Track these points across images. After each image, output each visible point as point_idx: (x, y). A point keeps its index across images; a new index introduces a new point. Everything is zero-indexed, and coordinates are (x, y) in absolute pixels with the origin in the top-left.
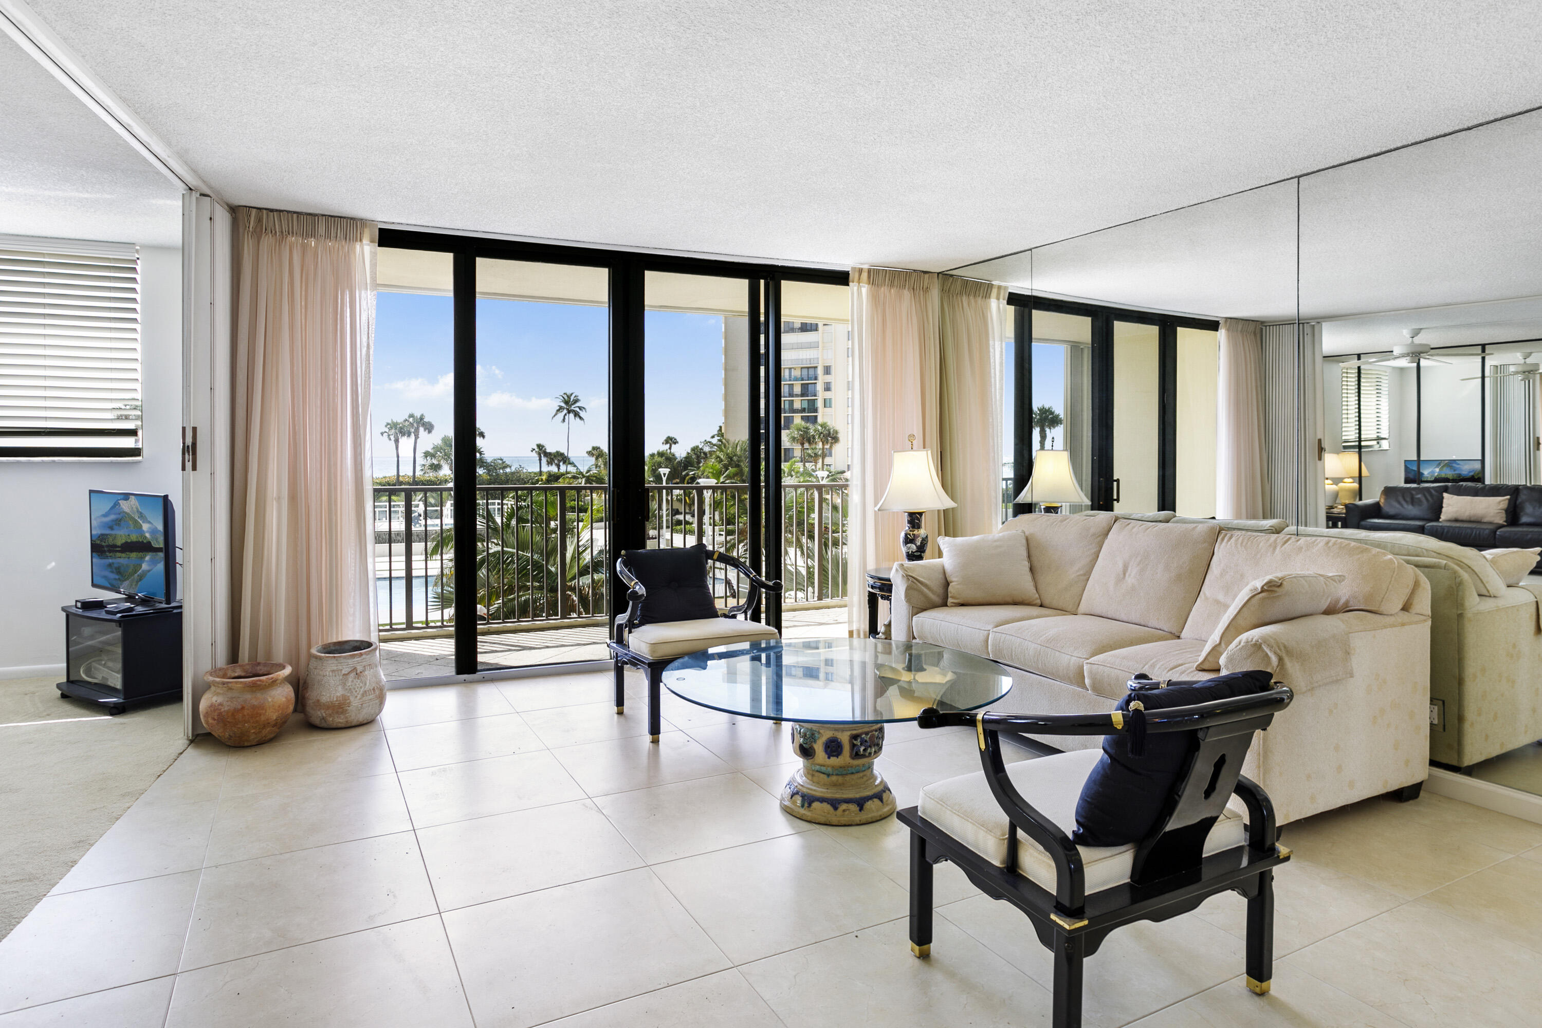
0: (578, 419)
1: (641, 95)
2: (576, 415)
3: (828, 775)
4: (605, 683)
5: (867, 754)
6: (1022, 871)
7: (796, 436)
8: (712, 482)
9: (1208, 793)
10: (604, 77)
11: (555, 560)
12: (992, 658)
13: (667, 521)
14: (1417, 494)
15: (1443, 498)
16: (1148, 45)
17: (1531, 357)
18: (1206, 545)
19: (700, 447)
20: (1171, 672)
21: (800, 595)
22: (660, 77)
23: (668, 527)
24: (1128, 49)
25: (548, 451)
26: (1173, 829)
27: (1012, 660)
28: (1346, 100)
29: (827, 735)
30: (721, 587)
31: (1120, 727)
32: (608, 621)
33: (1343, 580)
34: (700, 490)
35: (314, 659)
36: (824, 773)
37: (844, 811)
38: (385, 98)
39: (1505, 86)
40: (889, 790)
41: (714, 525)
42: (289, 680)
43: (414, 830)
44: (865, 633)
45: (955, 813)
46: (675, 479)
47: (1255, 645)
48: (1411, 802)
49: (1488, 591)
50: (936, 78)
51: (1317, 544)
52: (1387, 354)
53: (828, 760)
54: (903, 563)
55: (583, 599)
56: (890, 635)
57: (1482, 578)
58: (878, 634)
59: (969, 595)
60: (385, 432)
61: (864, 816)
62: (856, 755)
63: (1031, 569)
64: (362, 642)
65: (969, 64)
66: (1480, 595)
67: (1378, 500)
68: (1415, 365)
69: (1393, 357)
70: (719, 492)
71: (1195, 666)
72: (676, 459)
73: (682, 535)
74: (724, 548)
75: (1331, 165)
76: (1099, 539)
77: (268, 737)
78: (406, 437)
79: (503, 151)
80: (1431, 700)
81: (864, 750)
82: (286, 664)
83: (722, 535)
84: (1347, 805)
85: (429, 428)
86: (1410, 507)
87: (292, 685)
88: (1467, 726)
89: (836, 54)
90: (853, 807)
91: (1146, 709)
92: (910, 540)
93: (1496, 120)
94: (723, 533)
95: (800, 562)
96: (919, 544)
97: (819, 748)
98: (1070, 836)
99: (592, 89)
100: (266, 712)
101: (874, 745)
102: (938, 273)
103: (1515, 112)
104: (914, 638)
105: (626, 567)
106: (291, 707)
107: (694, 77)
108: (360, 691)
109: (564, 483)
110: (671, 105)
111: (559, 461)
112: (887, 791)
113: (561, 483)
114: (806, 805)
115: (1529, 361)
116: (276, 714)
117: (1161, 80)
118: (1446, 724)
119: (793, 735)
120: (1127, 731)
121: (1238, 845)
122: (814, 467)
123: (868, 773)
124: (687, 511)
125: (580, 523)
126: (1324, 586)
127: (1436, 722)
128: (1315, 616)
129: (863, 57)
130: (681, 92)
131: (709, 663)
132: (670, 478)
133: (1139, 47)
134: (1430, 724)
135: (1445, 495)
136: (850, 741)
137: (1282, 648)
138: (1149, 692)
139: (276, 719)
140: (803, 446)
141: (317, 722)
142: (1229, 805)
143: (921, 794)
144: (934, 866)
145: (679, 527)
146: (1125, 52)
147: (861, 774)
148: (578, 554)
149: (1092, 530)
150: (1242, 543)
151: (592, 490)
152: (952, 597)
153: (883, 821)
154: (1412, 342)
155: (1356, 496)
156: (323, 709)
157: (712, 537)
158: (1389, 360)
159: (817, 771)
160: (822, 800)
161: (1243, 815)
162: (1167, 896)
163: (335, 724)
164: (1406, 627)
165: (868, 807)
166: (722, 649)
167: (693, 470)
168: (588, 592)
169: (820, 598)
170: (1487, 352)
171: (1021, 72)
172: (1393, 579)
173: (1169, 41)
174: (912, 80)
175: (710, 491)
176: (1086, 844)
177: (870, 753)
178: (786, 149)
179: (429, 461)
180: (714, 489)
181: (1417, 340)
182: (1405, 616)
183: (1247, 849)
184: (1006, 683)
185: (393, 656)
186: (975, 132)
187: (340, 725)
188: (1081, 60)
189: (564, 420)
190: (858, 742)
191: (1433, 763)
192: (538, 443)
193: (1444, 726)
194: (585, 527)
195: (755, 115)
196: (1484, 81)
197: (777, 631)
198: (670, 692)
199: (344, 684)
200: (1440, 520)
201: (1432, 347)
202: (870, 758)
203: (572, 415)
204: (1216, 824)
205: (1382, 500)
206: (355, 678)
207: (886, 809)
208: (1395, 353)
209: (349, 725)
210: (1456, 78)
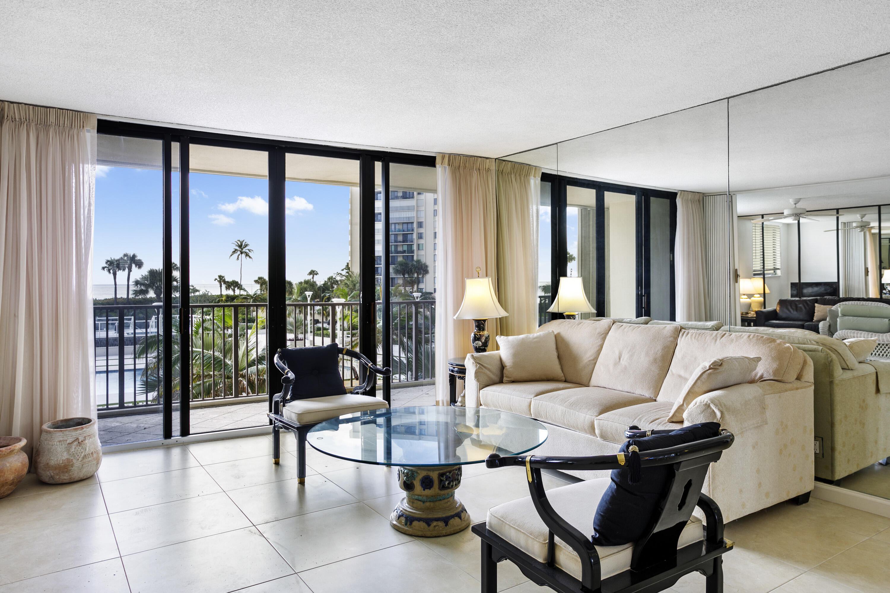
0: (248, 258)
1: (291, 29)
2: (247, 255)
3: (424, 502)
4: (267, 442)
5: (450, 486)
6: (558, 565)
7: (399, 269)
8: (342, 300)
9: (681, 507)
10: (264, 15)
11: (231, 356)
12: (533, 418)
13: (311, 327)
14: (800, 304)
15: (815, 307)
16: (635, 6)
17: (865, 217)
18: (672, 339)
19: (334, 277)
20: (652, 424)
21: (403, 377)
22: (304, 16)
23: (311, 332)
24: (622, 9)
25: (227, 280)
26: (658, 531)
27: (547, 418)
28: (758, 48)
29: (423, 474)
30: (348, 373)
31: (623, 464)
32: (268, 398)
33: (760, 361)
34: (334, 306)
35: (45, 433)
36: (420, 501)
37: (435, 526)
38: (100, 22)
39: (854, 42)
40: (466, 511)
41: (344, 330)
42: (24, 449)
43: (121, 557)
44: (447, 402)
45: (512, 526)
46: (316, 299)
47: (706, 404)
48: (804, 504)
49: (848, 366)
50: (495, 24)
51: (743, 337)
52: (780, 214)
53: (423, 491)
54: (473, 354)
55: (251, 384)
56: (465, 403)
57: (844, 357)
58: (456, 402)
59: (517, 375)
60: (106, 267)
61: (449, 529)
62: (443, 487)
63: (559, 357)
64: (83, 419)
65: (517, 15)
66: (843, 369)
67: (775, 308)
68: (797, 222)
69: (784, 216)
70: (347, 307)
71: (667, 420)
72: (317, 285)
73: (321, 338)
74: (350, 346)
75: (749, 91)
76: (603, 335)
77: (6, 494)
78: (122, 271)
79: (191, 65)
80: (815, 438)
81: (448, 484)
82: (22, 438)
83: (349, 337)
84: (765, 509)
85: (139, 264)
86: (795, 313)
87: (26, 453)
88: (837, 454)
89: (428, 5)
90: (441, 524)
91: (640, 451)
92: (478, 338)
93: (849, 64)
94: (350, 336)
95: (403, 355)
96: (483, 341)
97: (417, 483)
98: (590, 539)
99: (256, 23)
100: (5, 474)
101: (455, 480)
102: (496, 159)
103: (860, 59)
104: (481, 405)
105: (281, 360)
106: (26, 470)
107: (329, 17)
108: (81, 455)
109: (237, 302)
110: (312, 36)
111: (235, 287)
112: (464, 512)
113: (236, 302)
114: (408, 524)
115: (864, 219)
116: (13, 475)
117: (643, 30)
118: (824, 453)
119: (399, 474)
120: (627, 466)
121: (699, 540)
122: (411, 290)
123: (451, 499)
124: (324, 320)
125: (249, 330)
126: (748, 364)
127: (818, 452)
128: (743, 385)
129: (446, 8)
130: (319, 28)
131: (340, 425)
132: (313, 298)
133: (629, 7)
134: (815, 453)
135: (816, 305)
136: (439, 478)
137: (723, 406)
138: (641, 439)
139: (13, 480)
140: (404, 276)
141: (47, 480)
142: (694, 514)
143: (488, 514)
144: (498, 563)
145: (319, 332)
146: (620, 11)
147: (446, 501)
148: (248, 352)
149: (598, 330)
150: (695, 337)
151: (257, 306)
152: (507, 377)
153: (462, 533)
154: (795, 207)
155: (762, 306)
156: (52, 470)
157: (342, 338)
158: (781, 218)
159: (416, 499)
160: (419, 520)
161: (702, 520)
162: (654, 578)
163: (61, 481)
164: (799, 390)
165: (451, 523)
166: (349, 416)
167: (329, 293)
168: (255, 378)
169: (416, 379)
170: (840, 213)
171: (552, 22)
172: (791, 359)
173: (649, 4)
174: (479, 25)
175: (341, 307)
176: (601, 544)
177: (452, 486)
178: (393, 71)
179: (138, 288)
180: (343, 305)
181: (799, 205)
182: (798, 384)
183: (705, 543)
184: (542, 434)
185: (108, 428)
186: (521, 62)
187: (65, 481)
188: (592, 15)
189: (238, 259)
190: (444, 478)
191: (817, 479)
192: (219, 275)
193: (823, 454)
194: (253, 333)
195: (372, 46)
196: (842, 38)
197: (387, 402)
198: (312, 447)
199: (68, 451)
200: (814, 321)
201: (807, 210)
202: (452, 489)
203: (243, 255)
204: (686, 526)
205: (778, 309)
206: (77, 446)
207: (464, 524)
208: (785, 214)
209: (72, 480)
210: (826, 36)
